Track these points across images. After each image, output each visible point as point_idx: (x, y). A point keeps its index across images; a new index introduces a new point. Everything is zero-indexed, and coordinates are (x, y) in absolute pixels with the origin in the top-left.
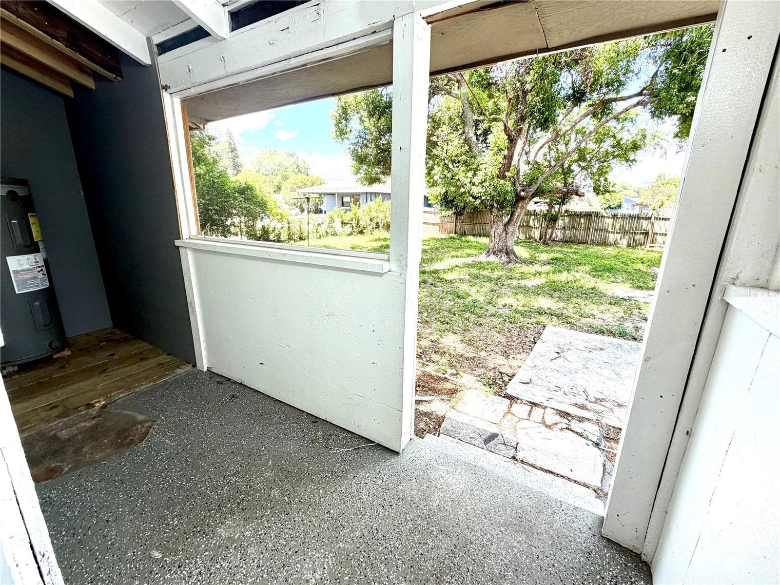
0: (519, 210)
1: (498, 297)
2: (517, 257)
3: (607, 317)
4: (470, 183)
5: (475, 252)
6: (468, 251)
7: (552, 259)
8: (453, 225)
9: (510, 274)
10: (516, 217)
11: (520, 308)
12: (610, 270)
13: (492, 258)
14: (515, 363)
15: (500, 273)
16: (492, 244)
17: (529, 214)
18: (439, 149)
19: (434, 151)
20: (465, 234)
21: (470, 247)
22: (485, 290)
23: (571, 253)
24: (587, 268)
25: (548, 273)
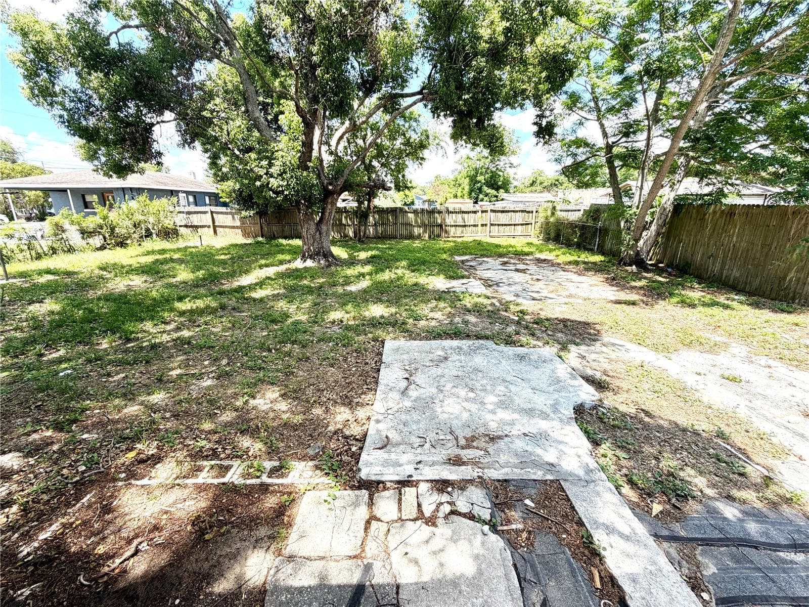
0: (329, 207)
1: (323, 312)
2: (336, 259)
3: (438, 315)
4: (266, 174)
5: (288, 257)
6: (281, 257)
7: (370, 257)
8: (258, 227)
9: (331, 280)
10: (327, 214)
11: (351, 323)
12: (424, 263)
13: (309, 263)
14: (361, 413)
15: (322, 280)
16: (305, 247)
17: (340, 211)
18: (217, 129)
19: (210, 130)
20: (274, 236)
21: (282, 252)
22: (307, 305)
23: (386, 248)
24: (404, 263)
25: (370, 274)
